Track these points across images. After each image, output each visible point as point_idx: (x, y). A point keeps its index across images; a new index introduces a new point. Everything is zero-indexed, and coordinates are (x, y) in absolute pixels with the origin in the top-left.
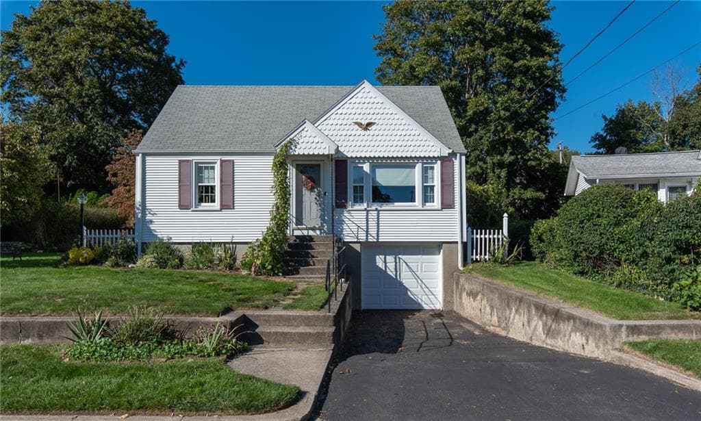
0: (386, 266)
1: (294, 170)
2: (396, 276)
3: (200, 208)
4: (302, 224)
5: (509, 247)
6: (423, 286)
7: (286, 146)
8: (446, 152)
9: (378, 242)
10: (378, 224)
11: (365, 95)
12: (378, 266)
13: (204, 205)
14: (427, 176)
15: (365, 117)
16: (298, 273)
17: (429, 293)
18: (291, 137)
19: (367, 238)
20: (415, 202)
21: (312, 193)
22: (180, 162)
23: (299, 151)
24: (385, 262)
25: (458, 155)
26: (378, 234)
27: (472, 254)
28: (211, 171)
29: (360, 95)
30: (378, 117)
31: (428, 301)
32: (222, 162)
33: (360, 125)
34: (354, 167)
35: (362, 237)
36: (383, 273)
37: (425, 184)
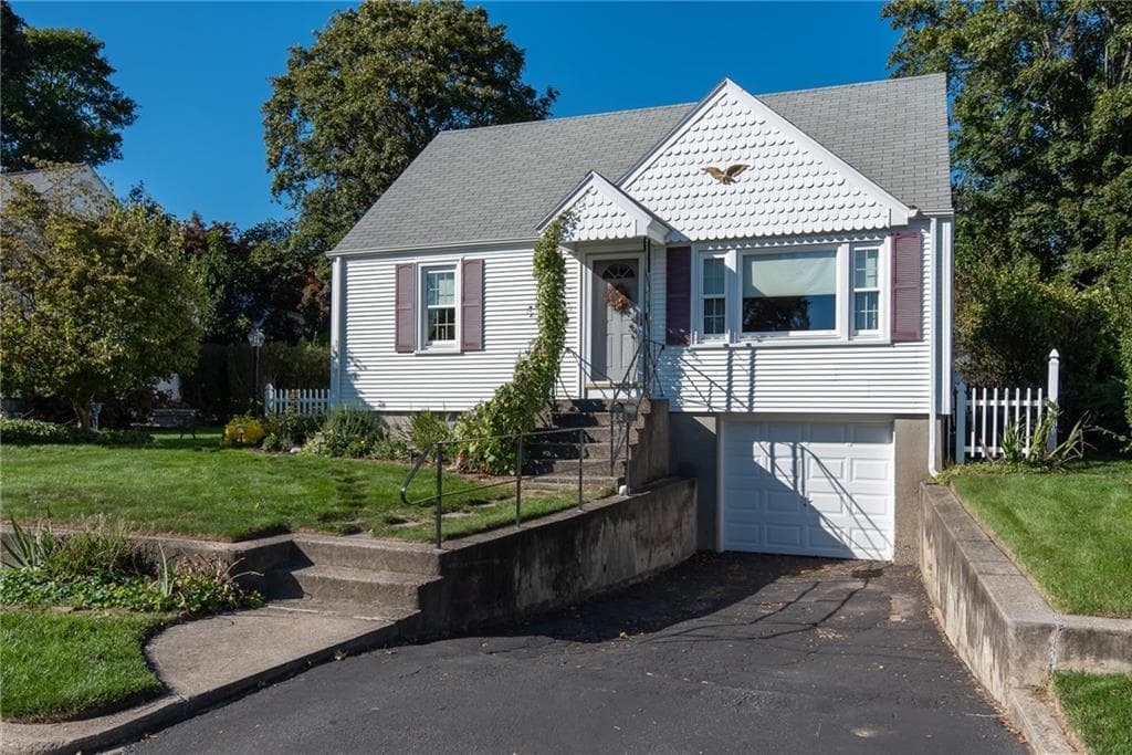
0: (773, 464)
1: (590, 272)
2: (795, 485)
3: (430, 350)
4: (604, 377)
5: (1059, 427)
6: (854, 509)
7: (556, 226)
8: (902, 216)
9: (750, 413)
10: (752, 376)
11: (727, 111)
12: (756, 464)
13: (439, 345)
14: (864, 272)
15: (726, 155)
16: (550, 471)
17: (866, 524)
18: (566, 208)
19: (729, 406)
20: (834, 328)
21: (625, 317)
22: (399, 267)
23: (580, 235)
24: (772, 456)
25: (934, 222)
26: (751, 397)
27: (968, 443)
28: (449, 282)
29: (717, 111)
30: (754, 152)
31: (864, 543)
32: (465, 264)
33: (715, 172)
34: (706, 260)
35: (719, 404)
36: (768, 480)
37: (856, 290)
